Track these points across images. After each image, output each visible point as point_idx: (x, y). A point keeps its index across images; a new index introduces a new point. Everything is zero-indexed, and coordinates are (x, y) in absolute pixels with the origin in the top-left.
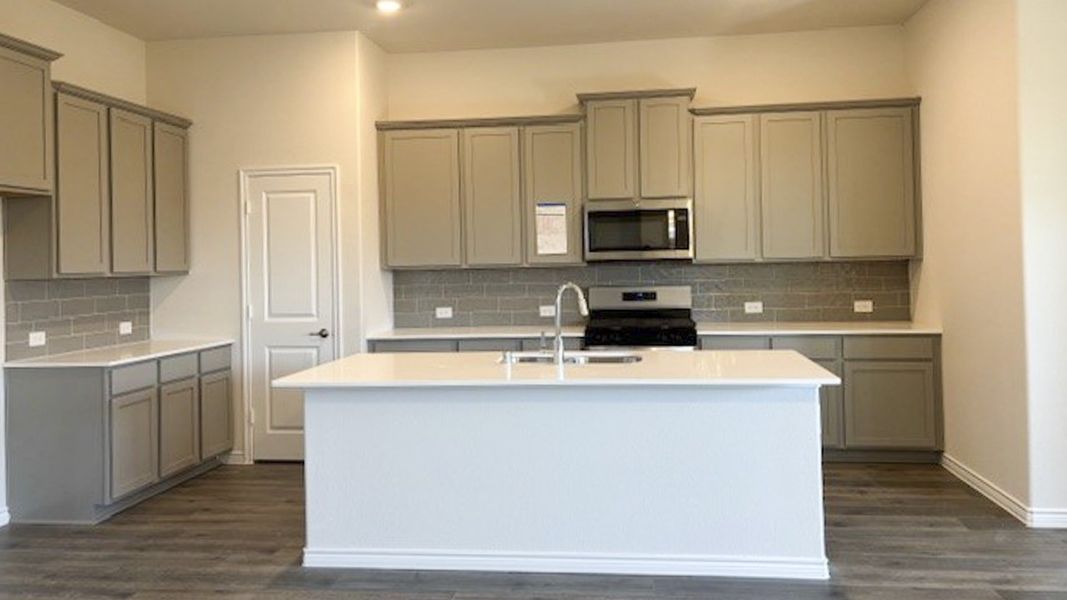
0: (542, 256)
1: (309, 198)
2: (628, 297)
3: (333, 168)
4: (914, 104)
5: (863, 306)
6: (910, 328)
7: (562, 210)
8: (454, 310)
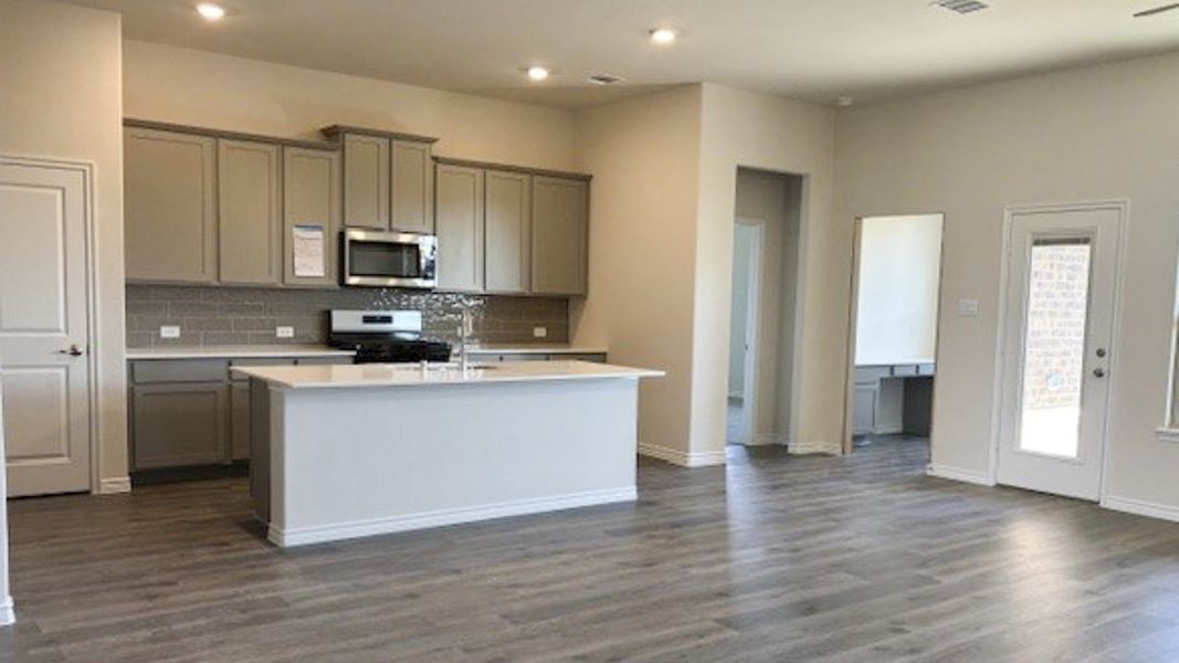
0: (299, 277)
1: (55, 196)
2: (367, 320)
3: (91, 165)
4: (587, 179)
5: (540, 332)
6: (569, 347)
7: (319, 234)
8: (181, 329)
